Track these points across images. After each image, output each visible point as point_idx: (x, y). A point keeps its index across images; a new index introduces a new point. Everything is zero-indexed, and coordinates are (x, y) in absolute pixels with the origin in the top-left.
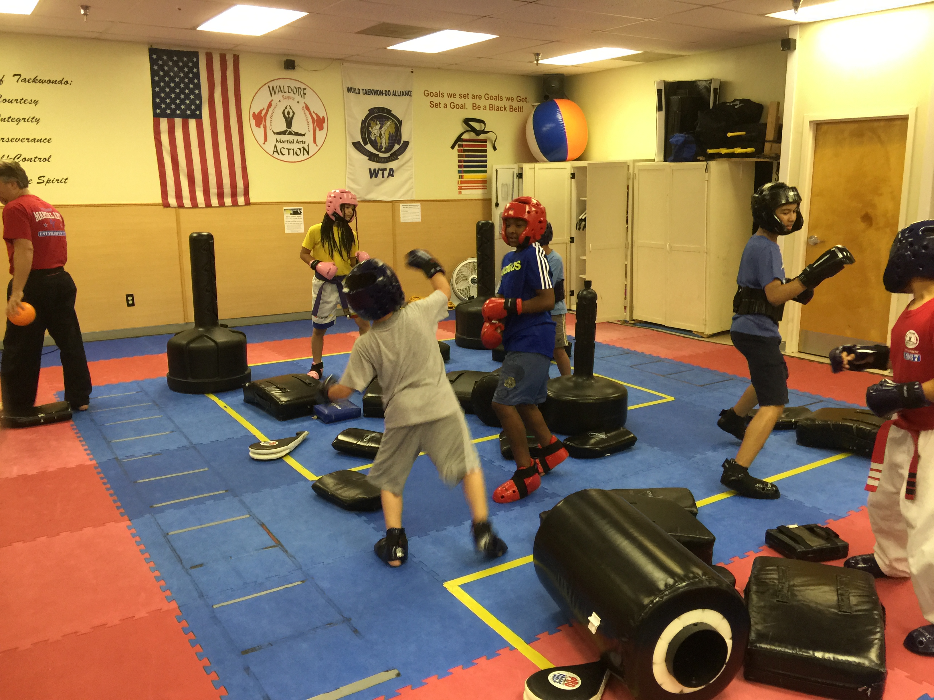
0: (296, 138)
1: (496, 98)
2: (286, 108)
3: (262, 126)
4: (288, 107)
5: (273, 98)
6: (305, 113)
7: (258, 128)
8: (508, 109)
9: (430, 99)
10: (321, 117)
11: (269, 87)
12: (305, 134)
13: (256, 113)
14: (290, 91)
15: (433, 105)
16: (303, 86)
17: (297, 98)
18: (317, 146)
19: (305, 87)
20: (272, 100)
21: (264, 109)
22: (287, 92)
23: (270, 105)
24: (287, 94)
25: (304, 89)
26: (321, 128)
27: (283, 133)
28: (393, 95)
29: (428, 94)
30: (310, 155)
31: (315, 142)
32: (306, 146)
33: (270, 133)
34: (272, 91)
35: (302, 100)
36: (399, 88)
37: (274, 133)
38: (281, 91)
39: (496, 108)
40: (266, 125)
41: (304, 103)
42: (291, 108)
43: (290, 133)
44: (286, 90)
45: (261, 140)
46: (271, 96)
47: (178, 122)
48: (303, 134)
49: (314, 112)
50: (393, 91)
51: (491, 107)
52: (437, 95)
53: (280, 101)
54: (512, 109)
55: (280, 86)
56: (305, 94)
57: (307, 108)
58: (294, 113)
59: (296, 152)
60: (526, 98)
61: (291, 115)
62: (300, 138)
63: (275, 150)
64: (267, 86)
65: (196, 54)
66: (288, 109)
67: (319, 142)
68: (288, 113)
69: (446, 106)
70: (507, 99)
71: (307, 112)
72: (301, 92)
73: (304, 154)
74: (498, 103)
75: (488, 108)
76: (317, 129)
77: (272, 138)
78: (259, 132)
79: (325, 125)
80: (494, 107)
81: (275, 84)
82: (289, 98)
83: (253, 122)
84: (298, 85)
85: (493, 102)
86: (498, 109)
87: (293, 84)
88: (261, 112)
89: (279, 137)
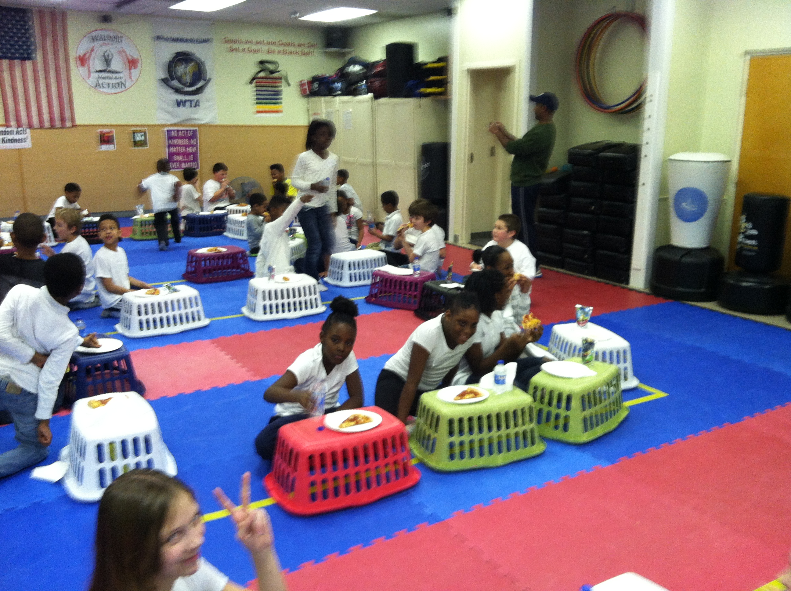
0: (114, 75)
1: (289, 45)
2: (106, 51)
3: (86, 65)
5: (94, 44)
6: (122, 56)
7: (83, 67)
8: (300, 52)
9: (228, 45)
10: (135, 59)
11: (92, 36)
13: (82, 55)
14: (109, 38)
15: (232, 50)
16: (120, 35)
17: (115, 44)
18: (132, 81)
19: (122, 35)
20: (94, 46)
21: (88, 52)
22: (107, 40)
23: (92, 50)
24: (107, 42)
25: (121, 37)
26: (136, 67)
27: (104, 71)
28: (197, 42)
29: (227, 41)
30: (126, 88)
31: (130, 78)
32: (123, 81)
33: (92, 71)
34: (95, 39)
35: (119, 46)
36: (202, 36)
37: (96, 71)
38: (102, 38)
40: (89, 65)
41: (121, 48)
42: (110, 52)
44: (106, 38)
45: (86, 76)
46: (94, 42)
47: (17, 63)
48: (121, 71)
49: (129, 54)
52: (235, 42)
53: (101, 46)
54: (303, 53)
55: (101, 36)
56: (121, 41)
57: (124, 52)
58: (113, 56)
59: (115, 86)
60: (316, 45)
61: (110, 57)
62: (118, 75)
63: (98, 84)
64: (90, 35)
65: (30, 11)
66: (108, 52)
67: (134, 78)
68: (108, 56)
69: (244, 50)
70: (299, 45)
71: (124, 55)
72: (119, 39)
73: (122, 88)
74: (291, 49)
75: (282, 52)
76: (133, 68)
77: (95, 75)
78: (83, 70)
79: (139, 65)
80: (287, 52)
82: (108, 44)
83: (79, 62)
84: (115, 34)
85: (286, 48)
86: (291, 53)
87: (112, 34)
88: (85, 55)
89: (101, 74)
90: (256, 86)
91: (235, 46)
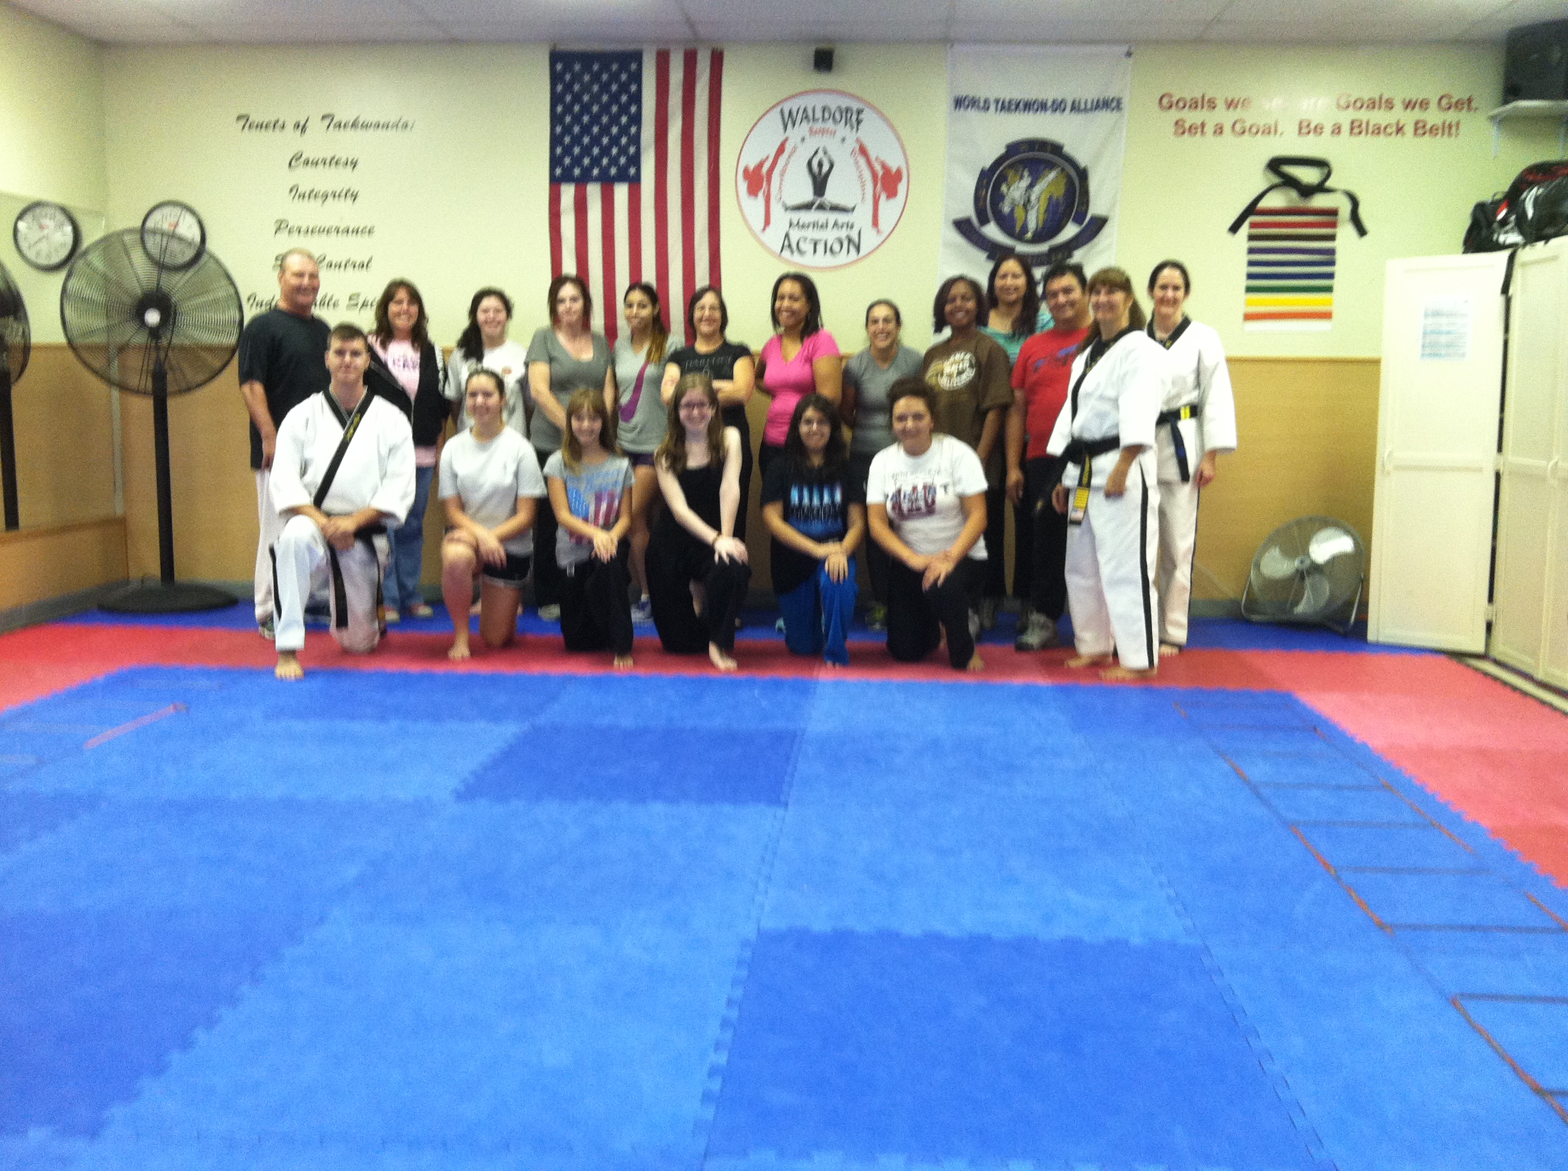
0: (832, 217)
1: (1372, 105)
2: (816, 152)
3: (761, 194)
4: (821, 153)
5: (786, 135)
6: (857, 163)
7: (752, 198)
8: (1409, 129)
9: (1174, 115)
10: (894, 170)
11: (782, 112)
12: (853, 209)
13: (751, 168)
14: (827, 115)
15: (1181, 129)
16: (855, 106)
17: (842, 130)
18: (878, 231)
19: (861, 106)
20: (786, 140)
21: (767, 158)
22: (820, 120)
23: (781, 150)
24: (819, 125)
25: (859, 112)
26: (892, 193)
27: (807, 207)
28: (1073, 108)
29: (1167, 103)
30: (863, 252)
31: (875, 223)
32: (855, 236)
33: (776, 209)
34: (789, 120)
35: (851, 136)
36: (1089, 93)
37: (787, 209)
38: (807, 117)
39: (1370, 130)
40: (769, 191)
41: (858, 140)
42: (825, 153)
43: (821, 207)
44: (819, 114)
45: (758, 221)
46: (785, 130)
47: (594, 192)
48: (850, 205)
49: (877, 159)
50: (1074, 103)
51: (1356, 128)
52: (1195, 105)
53: (803, 139)
54: (1420, 128)
55: (805, 110)
56: (859, 122)
57: (863, 151)
58: (832, 166)
59: (831, 249)
60: (1470, 100)
61: (825, 168)
62: (842, 218)
63: (786, 243)
64: (778, 109)
65: (637, 57)
66: (820, 154)
67: (885, 224)
68: (820, 165)
69: (1219, 130)
70: (1409, 105)
71: (862, 161)
72: (852, 117)
73: (848, 252)
74: (1379, 117)
75: (1346, 128)
76: (883, 197)
77: (780, 219)
78: (755, 207)
79: (902, 187)
80: (1364, 126)
81: (794, 105)
82: (823, 132)
83: (743, 186)
84: (845, 103)
85: (1363, 115)
86: (1378, 131)
87: (834, 102)
88: (760, 165)
89: (796, 216)
90: (1252, 238)
91: (1192, 117)
